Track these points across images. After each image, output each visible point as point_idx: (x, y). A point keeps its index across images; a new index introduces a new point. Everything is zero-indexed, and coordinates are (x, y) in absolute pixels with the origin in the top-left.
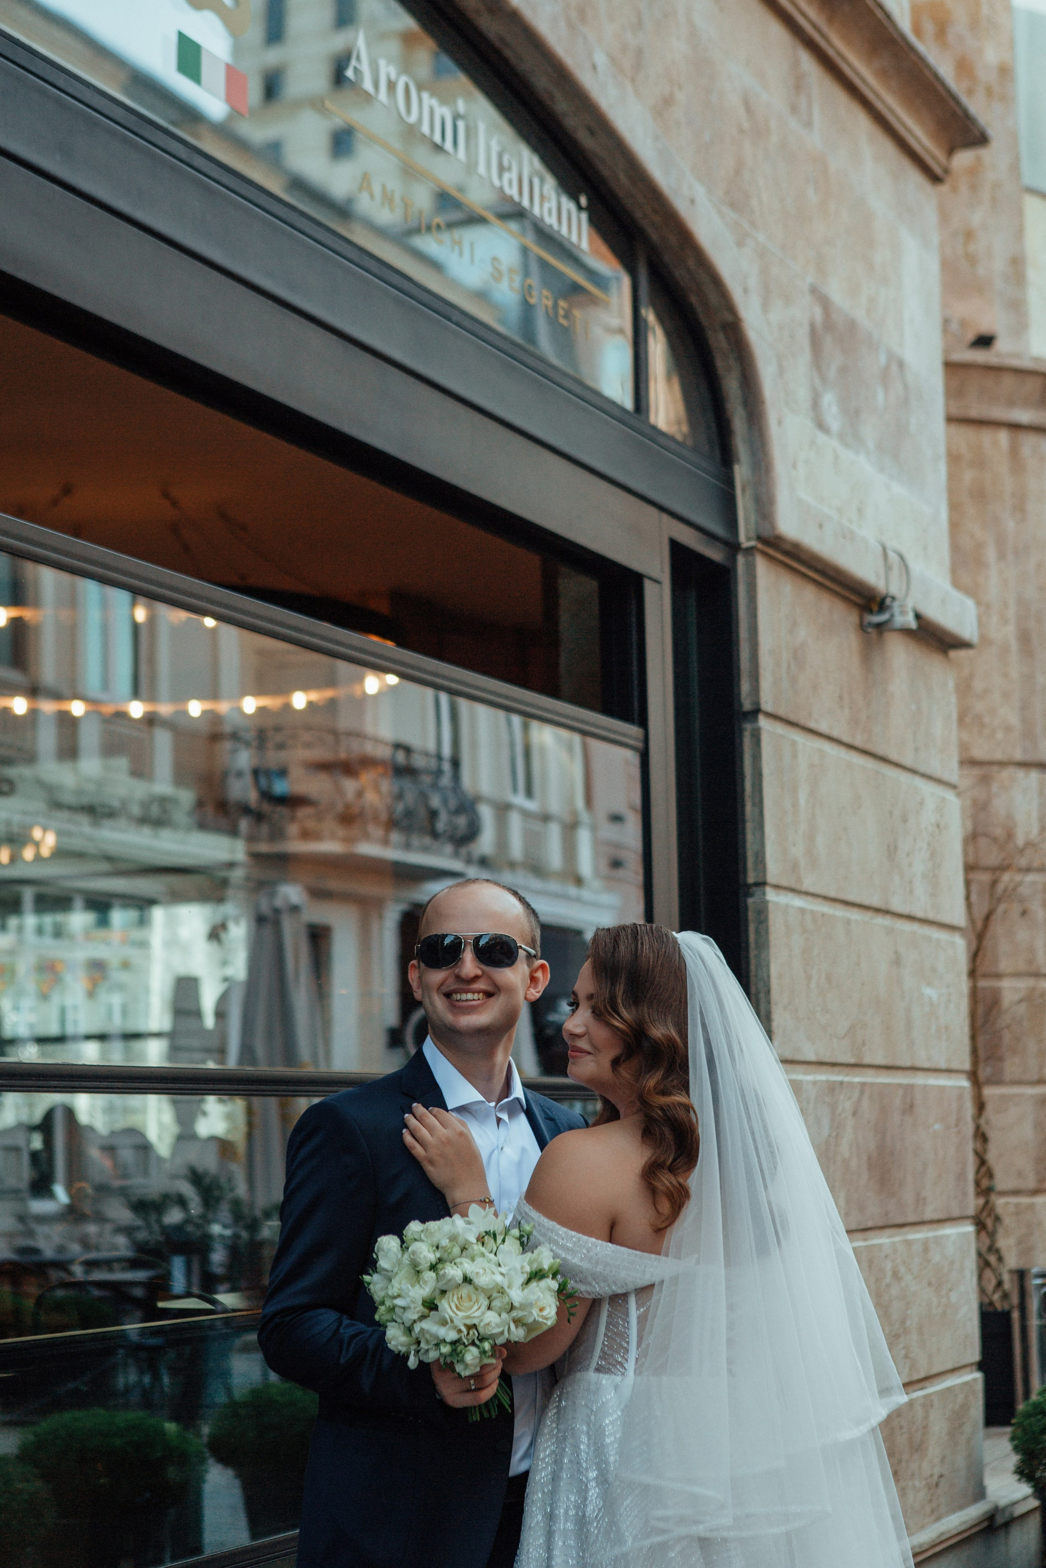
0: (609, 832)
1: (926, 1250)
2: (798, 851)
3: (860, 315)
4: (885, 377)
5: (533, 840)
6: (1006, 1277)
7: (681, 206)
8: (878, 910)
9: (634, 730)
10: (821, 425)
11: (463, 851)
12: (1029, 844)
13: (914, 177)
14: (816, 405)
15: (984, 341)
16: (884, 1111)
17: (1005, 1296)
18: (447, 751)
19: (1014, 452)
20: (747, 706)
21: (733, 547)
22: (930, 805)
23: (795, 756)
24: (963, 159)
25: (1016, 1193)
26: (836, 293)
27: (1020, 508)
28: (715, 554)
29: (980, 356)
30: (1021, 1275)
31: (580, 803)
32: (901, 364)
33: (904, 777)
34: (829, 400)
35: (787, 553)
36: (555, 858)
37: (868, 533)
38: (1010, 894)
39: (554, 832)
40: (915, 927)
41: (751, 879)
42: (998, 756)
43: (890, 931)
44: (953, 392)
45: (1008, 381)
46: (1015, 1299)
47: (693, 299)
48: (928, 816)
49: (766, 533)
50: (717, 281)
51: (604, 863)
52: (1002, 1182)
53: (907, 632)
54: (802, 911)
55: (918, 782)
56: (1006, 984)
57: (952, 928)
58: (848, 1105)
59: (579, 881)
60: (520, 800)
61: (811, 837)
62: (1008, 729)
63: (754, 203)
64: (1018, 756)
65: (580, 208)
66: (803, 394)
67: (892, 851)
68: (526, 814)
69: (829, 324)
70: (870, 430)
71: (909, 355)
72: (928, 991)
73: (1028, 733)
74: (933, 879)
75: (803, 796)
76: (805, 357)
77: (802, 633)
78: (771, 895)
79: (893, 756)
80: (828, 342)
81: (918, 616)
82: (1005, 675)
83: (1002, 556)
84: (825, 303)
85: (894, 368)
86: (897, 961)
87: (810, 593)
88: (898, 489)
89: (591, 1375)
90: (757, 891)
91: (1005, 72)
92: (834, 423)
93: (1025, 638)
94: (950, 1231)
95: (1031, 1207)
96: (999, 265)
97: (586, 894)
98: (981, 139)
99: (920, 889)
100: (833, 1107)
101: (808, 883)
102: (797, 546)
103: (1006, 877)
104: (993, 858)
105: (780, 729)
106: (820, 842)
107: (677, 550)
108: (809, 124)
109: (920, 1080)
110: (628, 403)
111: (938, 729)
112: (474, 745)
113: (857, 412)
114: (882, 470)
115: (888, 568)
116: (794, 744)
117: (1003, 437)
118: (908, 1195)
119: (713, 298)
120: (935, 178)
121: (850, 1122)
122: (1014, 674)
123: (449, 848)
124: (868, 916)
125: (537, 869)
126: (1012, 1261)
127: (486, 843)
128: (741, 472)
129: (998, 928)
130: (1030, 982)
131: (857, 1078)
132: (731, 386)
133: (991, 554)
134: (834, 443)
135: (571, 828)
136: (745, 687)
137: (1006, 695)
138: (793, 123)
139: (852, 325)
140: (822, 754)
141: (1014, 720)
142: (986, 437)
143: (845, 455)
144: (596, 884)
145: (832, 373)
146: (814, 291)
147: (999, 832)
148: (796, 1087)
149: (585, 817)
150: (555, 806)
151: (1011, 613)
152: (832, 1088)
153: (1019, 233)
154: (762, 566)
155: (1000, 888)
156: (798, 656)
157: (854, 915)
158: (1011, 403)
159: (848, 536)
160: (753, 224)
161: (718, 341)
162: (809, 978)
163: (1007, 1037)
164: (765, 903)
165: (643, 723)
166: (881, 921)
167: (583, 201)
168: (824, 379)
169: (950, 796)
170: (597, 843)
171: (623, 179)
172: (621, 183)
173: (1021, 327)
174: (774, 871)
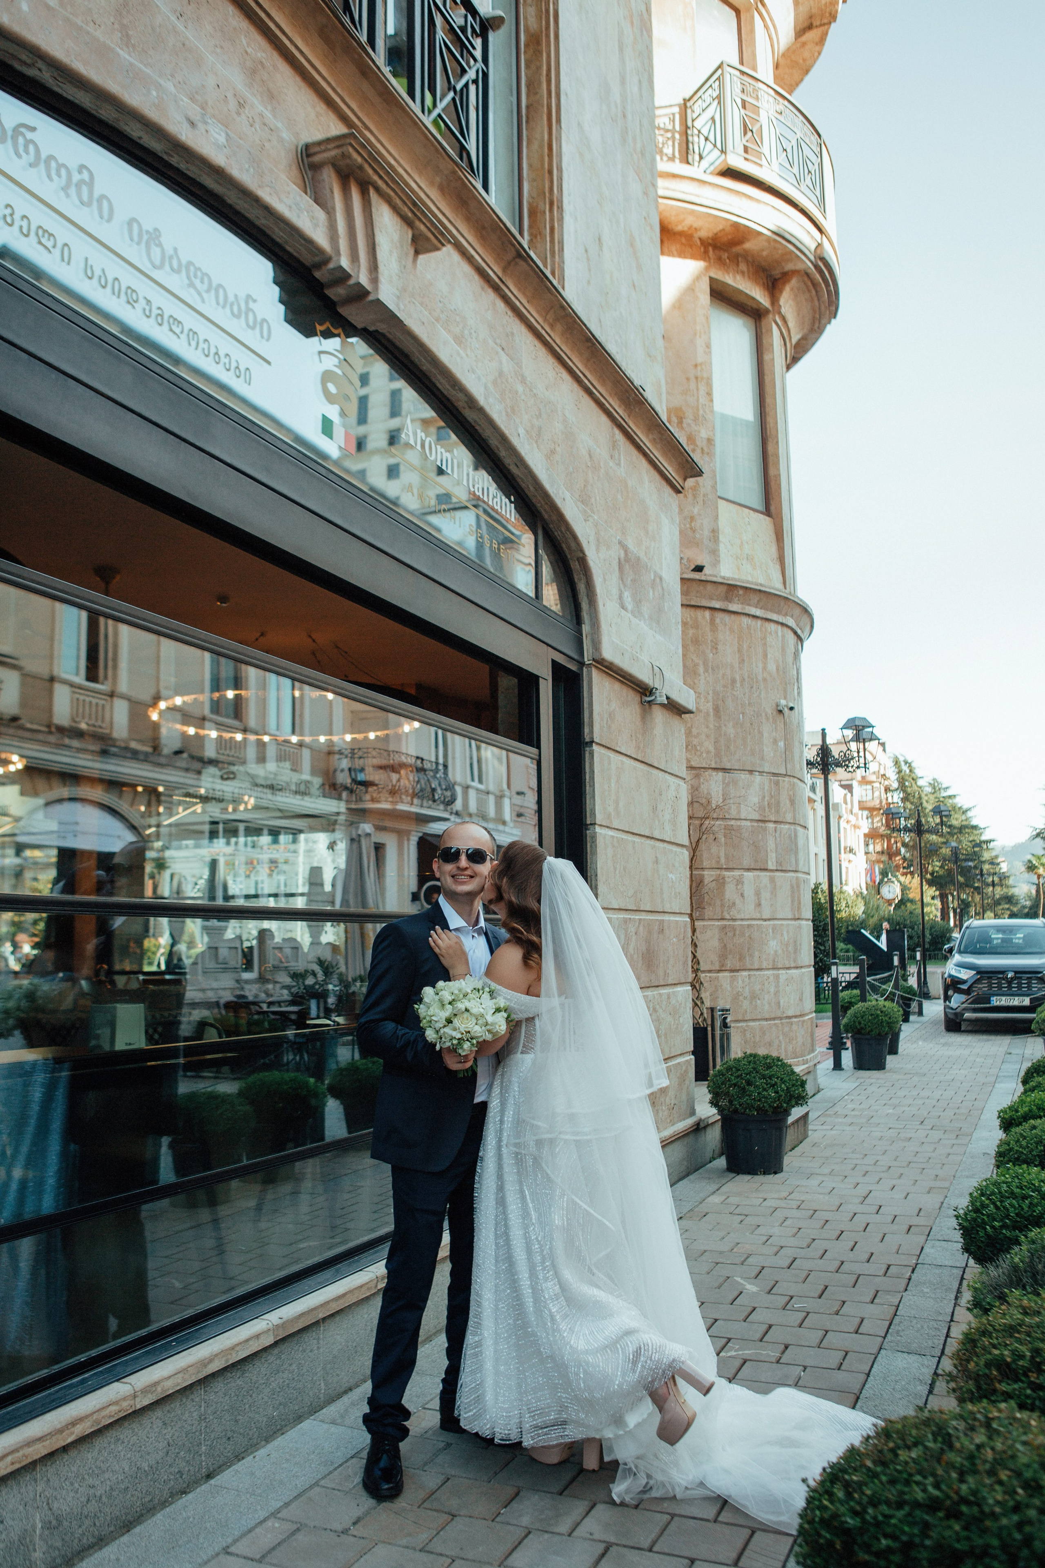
0: (518, 800)
1: (669, 998)
2: (611, 809)
3: (642, 555)
4: (653, 584)
5: (481, 803)
6: (705, 1011)
7: (559, 502)
8: (648, 837)
9: (535, 750)
10: (623, 607)
11: (449, 808)
12: (718, 806)
13: (668, 490)
14: (621, 597)
15: (699, 569)
16: (650, 932)
17: (705, 1020)
18: (441, 761)
19: (712, 620)
20: (587, 739)
21: (582, 664)
22: (673, 788)
23: (610, 763)
24: (690, 482)
25: (710, 971)
26: (631, 544)
27: (715, 648)
28: (573, 667)
29: (696, 576)
30: (712, 1010)
31: (505, 786)
32: (661, 579)
33: (661, 774)
34: (627, 594)
35: (606, 667)
36: (492, 812)
37: (645, 658)
38: (709, 830)
39: (491, 799)
40: (665, 845)
41: (588, 822)
42: (704, 765)
43: (653, 847)
44: (685, 593)
45: (709, 587)
46: (709, 1022)
47: (564, 546)
48: (672, 793)
49: (597, 658)
50: (575, 537)
51: (514, 814)
52: (703, 967)
53: (662, 705)
54: (613, 837)
55: (667, 776)
56: (706, 873)
57: (682, 846)
58: (633, 930)
59: (504, 823)
60: (476, 784)
61: (617, 802)
62: (708, 752)
63: (593, 500)
64: (713, 766)
65: (511, 502)
66: (615, 592)
67: (655, 809)
68: (477, 790)
69: (627, 559)
70: (646, 609)
71: (664, 575)
72: (670, 876)
73: (718, 754)
74: (674, 823)
75: (613, 781)
76: (617, 573)
77: (614, 705)
78: (598, 829)
79: (656, 765)
80: (627, 567)
81: (668, 698)
82: (707, 727)
83: (706, 671)
84: (626, 550)
85: (658, 580)
86: (657, 862)
87: (617, 686)
88: (658, 637)
89: (519, 1056)
90: (591, 827)
91: (710, 441)
92: (630, 607)
93: (717, 709)
94: (680, 989)
95: (717, 978)
96: (706, 533)
97: (507, 829)
98: (700, 473)
99: (668, 827)
100: (626, 930)
101: (615, 825)
102: (611, 663)
103: (707, 822)
104: (701, 814)
105: (603, 751)
106: (621, 804)
107: (555, 664)
108: (619, 465)
109: (666, 917)
110: (532, 594)
111: (677, 753)
112: (454, 758)
113: (640, 601)
114: (651, 629)
115: (654, 675)
116: (609, 757)
117: (707, 613)
118: (661, 972)
119: (573, 545)
120: (678, 492)
121: (634, 938)
122: (711, 726)
123: (442, 807)
124: (643, 840)
125: (484, 817)
126: (708, 1004)
127: (458, 805)
128: (586, 628)
129: (702, 846)
130: (718, 872)
131: (637, 917)
132: (581, 587)
133: (701, 669)
134: (629, 615)
135: (500, 798)
136: (586, 730)
137: (707, 736)
138: (611, 464)
139: (638, 559)
140: (623, 763)
141: (711, 748)
142: (699, 613)
143: (633, 620)
144: (512, 825)
145: (629, 582)
146: (620, 543)
147: (704, 801)
148: (610, 919)
149: (507, 793)
150: (491, 788)
151: (710, 698)
152: (625, 921)
153: (716, 517)
154: (595, 673)
155: (704, 827)
156: (611, 715)
157: (637, 839)
158: (711, 599)
159: (635, 659)
160: (593, 512)
161: (575, 566)
162: (615, 869)
163: (706, 898)
164: (595, 833)
165: (538, 747)
166: (649, 842)
167: (512, 499)
168: (625, 586)
169: (681, 783)
170: (512, 805)
171: (532, 488)
172: (531, 491)
173: (716, 562)
174: (599, 818)
